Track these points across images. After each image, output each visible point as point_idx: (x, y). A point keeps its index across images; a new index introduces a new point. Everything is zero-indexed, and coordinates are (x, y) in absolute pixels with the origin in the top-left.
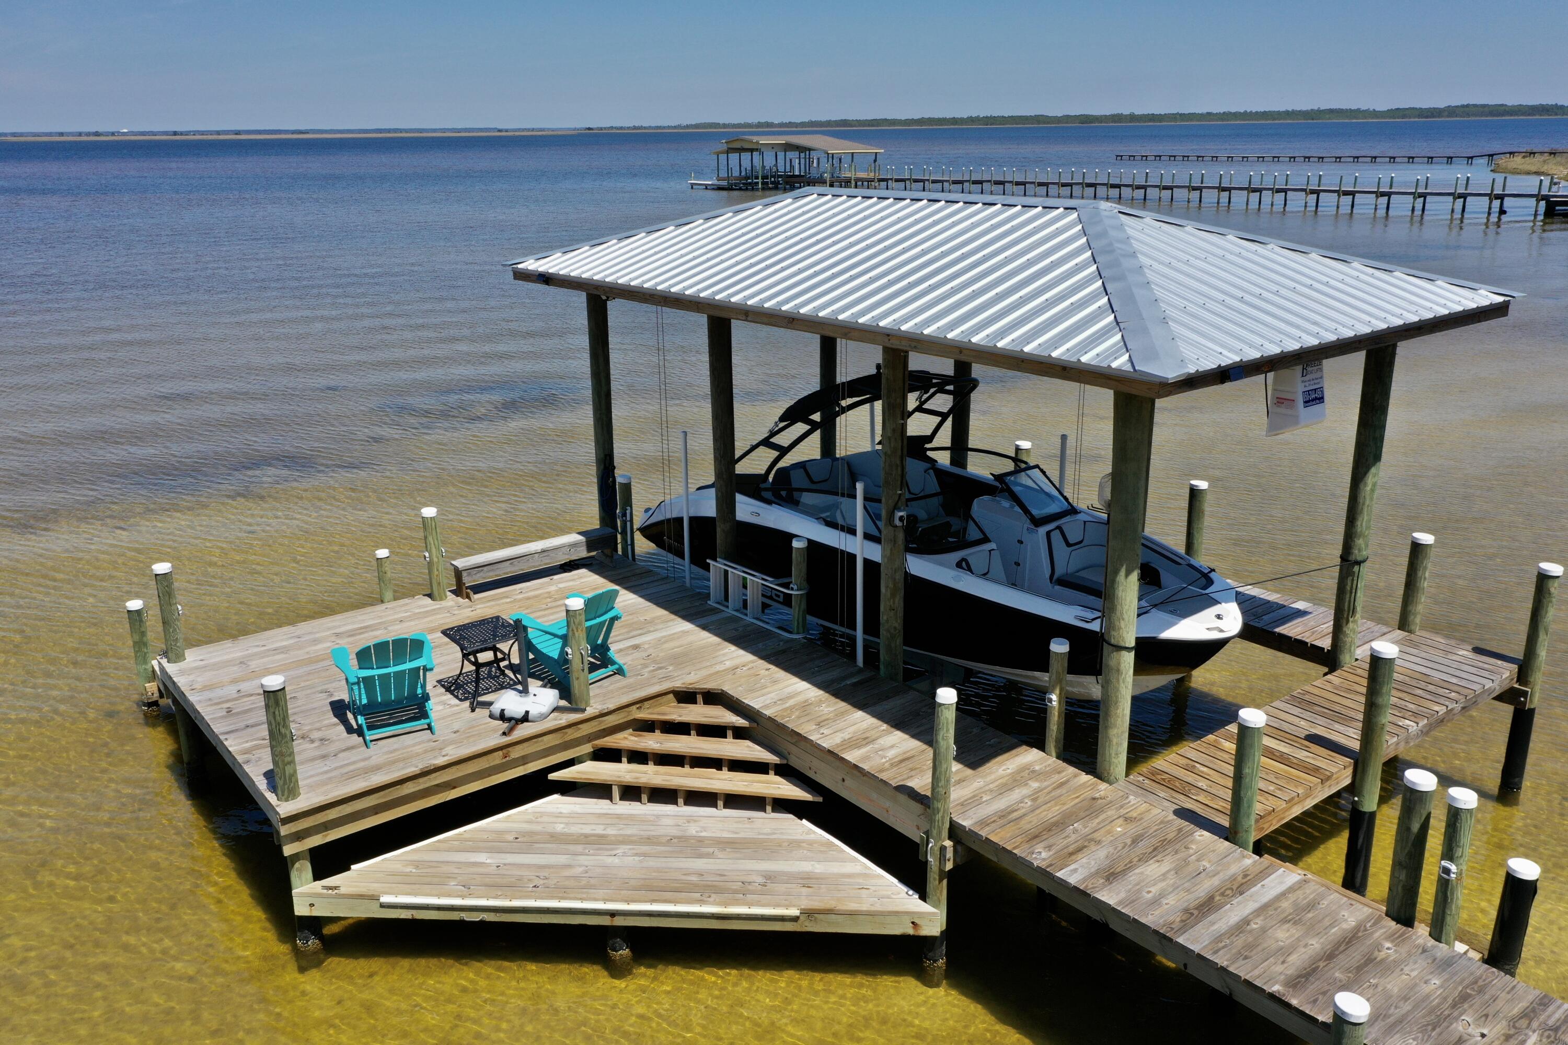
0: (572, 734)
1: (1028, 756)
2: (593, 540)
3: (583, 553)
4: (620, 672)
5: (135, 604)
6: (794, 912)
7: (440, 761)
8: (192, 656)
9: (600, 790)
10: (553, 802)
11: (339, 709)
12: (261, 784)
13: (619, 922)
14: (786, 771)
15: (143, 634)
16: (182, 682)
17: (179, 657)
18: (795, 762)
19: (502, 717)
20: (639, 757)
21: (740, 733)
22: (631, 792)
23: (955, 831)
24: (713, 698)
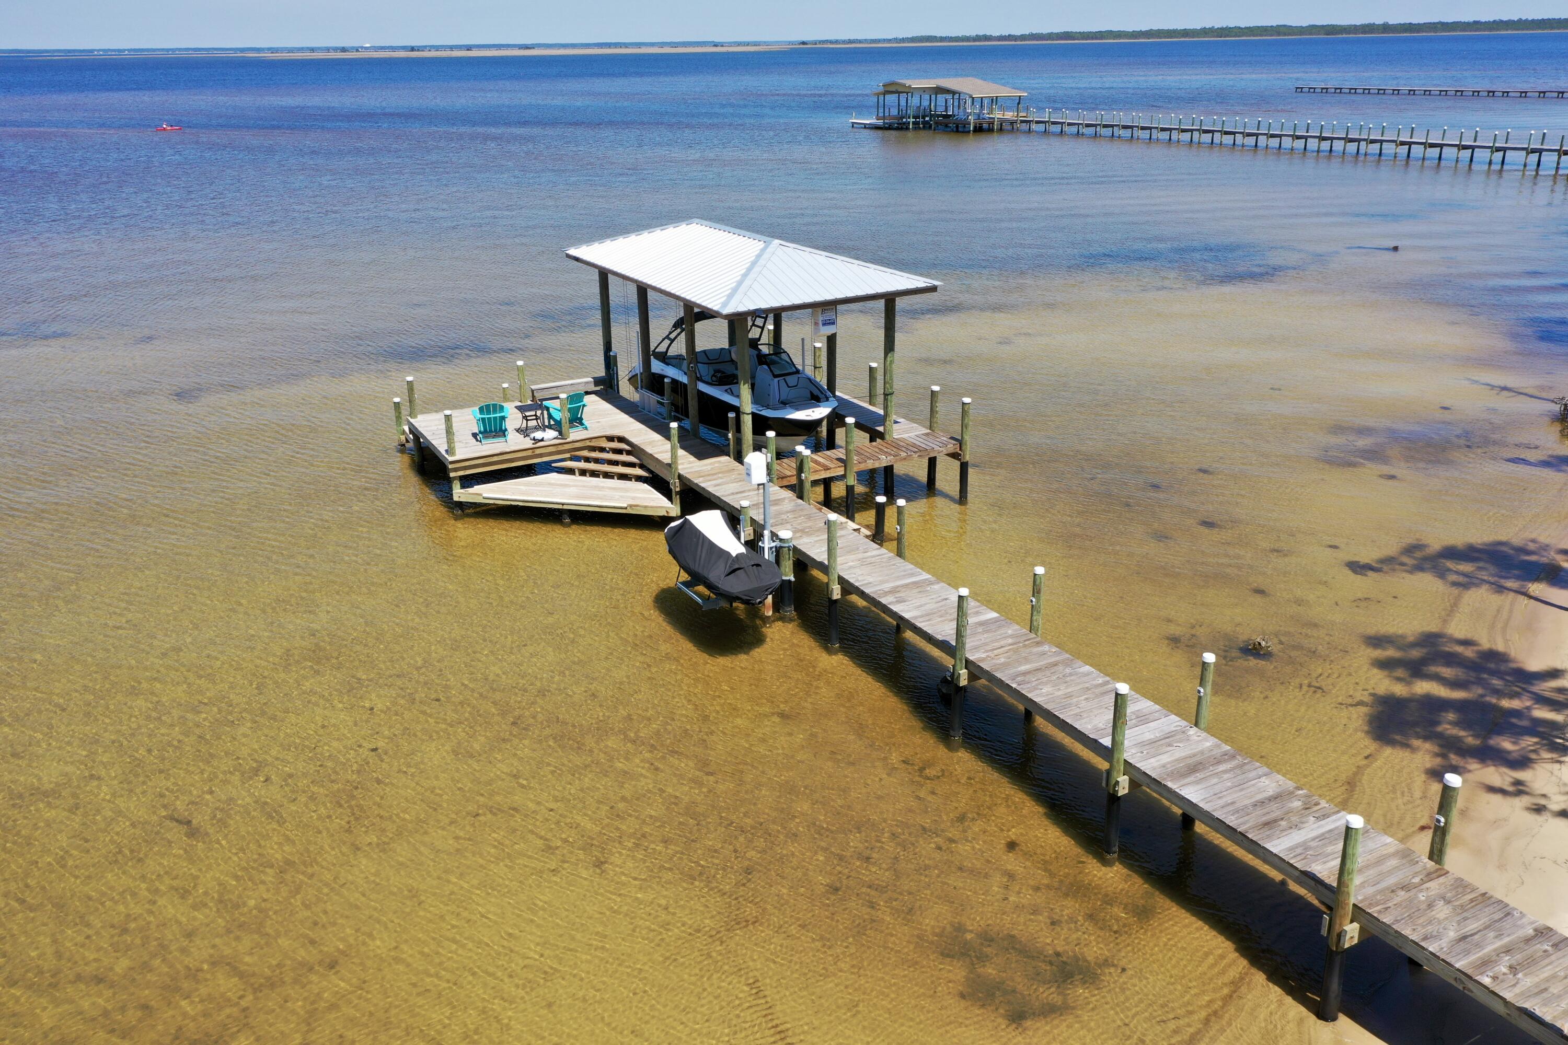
0: (561, 448)
1: (724, 459)
2: (597, 381)
3: (592, 388)
4: (586, 428)
5: (397, 400)
6: (625, 505)
7: (508, 450)
8: (420, 417)
9: (571, 471)
10: (554, 476)
11: (475, 435)
12: (444, 453)
13: (565, 507)
14: (642, 466)
15: (400, 413)
16: (416, 425)
17: (415, 417)
18: (645, 463)
19: (534, 439)
20: (587, 460)
21: (629, 453)
22: (583, 472)
23: (680, 477)
24: (621, 439)
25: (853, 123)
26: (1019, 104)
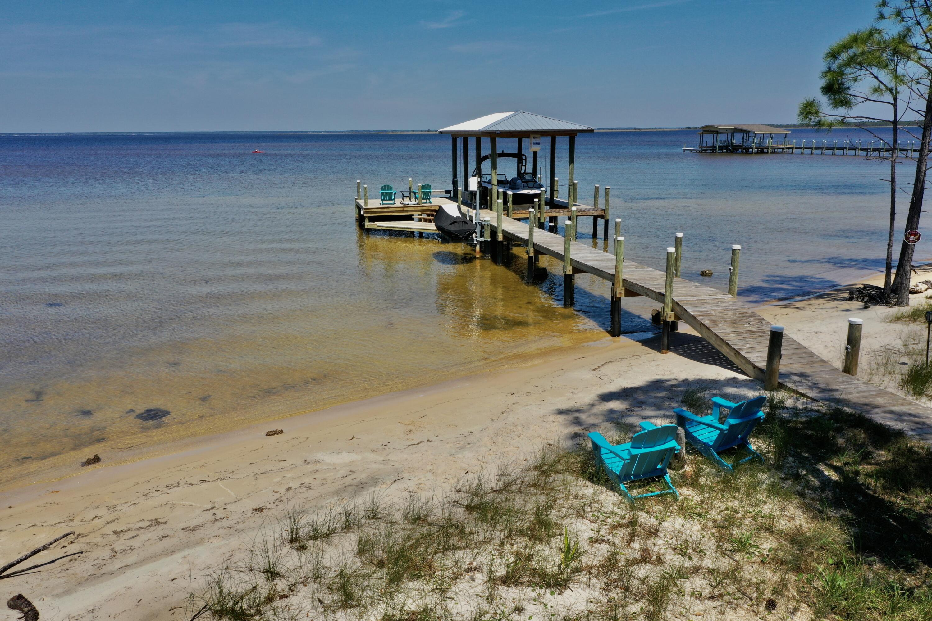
3: (444, 195)
4: (431, 203)
19: (405, 204)
20: (429, 215)
25: (684, 150)
26: (785, 137)
